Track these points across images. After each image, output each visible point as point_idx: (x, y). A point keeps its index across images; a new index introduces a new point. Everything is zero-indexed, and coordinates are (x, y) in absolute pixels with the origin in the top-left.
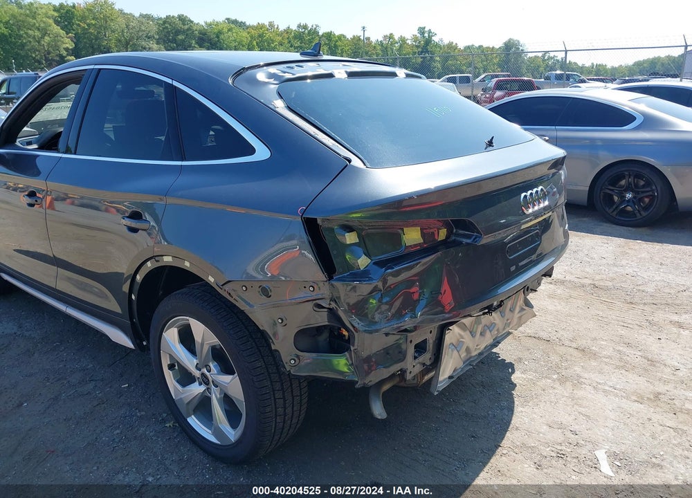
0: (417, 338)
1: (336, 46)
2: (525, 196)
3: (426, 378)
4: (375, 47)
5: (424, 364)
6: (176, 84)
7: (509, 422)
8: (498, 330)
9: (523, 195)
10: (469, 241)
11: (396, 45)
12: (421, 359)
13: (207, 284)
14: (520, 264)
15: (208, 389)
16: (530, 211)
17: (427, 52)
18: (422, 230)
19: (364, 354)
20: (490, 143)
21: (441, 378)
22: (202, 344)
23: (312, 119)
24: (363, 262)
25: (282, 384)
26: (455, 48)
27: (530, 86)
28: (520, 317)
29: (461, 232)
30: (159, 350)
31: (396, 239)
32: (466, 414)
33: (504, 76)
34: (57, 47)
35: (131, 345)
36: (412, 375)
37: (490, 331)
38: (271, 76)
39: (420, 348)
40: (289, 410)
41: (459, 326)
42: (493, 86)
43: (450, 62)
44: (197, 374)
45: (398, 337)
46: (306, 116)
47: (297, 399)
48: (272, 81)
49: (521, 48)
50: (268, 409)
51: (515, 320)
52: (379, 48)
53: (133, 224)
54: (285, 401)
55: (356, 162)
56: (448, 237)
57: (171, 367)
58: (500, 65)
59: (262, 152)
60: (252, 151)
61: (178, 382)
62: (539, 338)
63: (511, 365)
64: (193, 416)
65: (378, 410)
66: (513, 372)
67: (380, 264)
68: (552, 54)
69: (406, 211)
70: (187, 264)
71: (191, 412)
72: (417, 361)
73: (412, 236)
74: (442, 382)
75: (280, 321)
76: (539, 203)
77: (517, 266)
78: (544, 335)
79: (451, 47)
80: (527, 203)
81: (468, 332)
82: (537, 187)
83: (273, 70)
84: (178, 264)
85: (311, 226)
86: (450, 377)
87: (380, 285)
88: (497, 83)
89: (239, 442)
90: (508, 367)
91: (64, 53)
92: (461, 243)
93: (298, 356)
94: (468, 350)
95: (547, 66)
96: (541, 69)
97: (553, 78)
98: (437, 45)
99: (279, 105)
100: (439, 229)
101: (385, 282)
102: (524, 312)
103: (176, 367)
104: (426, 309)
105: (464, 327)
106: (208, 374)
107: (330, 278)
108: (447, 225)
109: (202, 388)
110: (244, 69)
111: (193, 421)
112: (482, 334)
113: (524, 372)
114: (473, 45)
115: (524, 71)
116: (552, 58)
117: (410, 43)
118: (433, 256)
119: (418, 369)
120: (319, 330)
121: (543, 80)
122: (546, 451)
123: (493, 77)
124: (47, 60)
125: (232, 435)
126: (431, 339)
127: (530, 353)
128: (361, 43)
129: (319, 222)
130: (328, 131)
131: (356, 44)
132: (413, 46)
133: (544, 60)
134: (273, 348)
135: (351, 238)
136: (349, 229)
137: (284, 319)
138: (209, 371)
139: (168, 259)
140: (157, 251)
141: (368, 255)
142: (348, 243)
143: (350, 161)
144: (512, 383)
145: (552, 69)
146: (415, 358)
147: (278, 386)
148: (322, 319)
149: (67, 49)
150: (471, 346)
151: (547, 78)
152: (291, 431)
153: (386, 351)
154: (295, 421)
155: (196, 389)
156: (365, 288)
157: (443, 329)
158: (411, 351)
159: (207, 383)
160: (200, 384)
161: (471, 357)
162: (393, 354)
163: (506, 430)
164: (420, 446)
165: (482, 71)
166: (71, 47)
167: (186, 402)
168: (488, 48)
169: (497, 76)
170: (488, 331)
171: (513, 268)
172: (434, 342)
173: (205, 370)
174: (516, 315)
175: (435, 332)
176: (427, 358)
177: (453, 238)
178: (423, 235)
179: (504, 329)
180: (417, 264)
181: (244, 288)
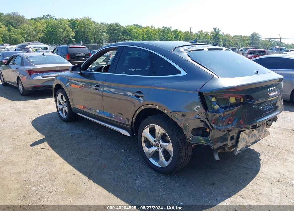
0: (231, 134)
1: (178, 36)
2: (269, 90)
3: (232, 150)
4: (194, 36)
5: (233, 144)
6: (153, 52)
7: (259, 170)
8: (256, 137)
9: (268, 89)
10: (251, 103)
11: (204, 35)
12: (232, 142)
13: (164, 113)
14: (267, 113)
15: (158, 148)
16: (271, 95)
17: (217, 38)
18: (236, 98)
19: (214, 137)
20: (257, 72)
21: (238, 150)
22: (159, 133)
23: (200, 63)
24: (217, 107)
25: (185, 146)
26: (229, 36)
27: (264, 53)
28: (264, 134)
29: (248, 100)
30: (142, 136)
31: (228, 100)
32: (244, 167)
33: (251, 48)
34: (69, 35)
35: (129, 135)
36: (229, 146)
37: (254, 137)
38: (185, 50)
39: (232, 138)
40: (186, 155)
41: (244, 132)
42: (247, 53)
43: (227, 42)
44: (154, 143)
45: (226, 133)
46: (198, 62)
47: (189, 152)
48: (185, 51)
49: (259, 36)
50: (181, 154)
51: (263, 135)
52: (196, 36)
53: (138, 95)
54: (186, 152)
55: (215, 76)
56: (244, 101)
57: (144, 142)
58: (249, 44)
59: (183, 73)
60: (180, 73)
61: (146, 147)
62: (270, 146)
63: (259, 153)
64: (151, 158)
65: (217, 157)
66: (260, 155)
67: (222, 108)
68: (273, 39)
69: (230, 91)
70: (157, 107)
71: (151, 157)
72: (231, 142)
73: (233, 100)
74: (238, 151)
75: (188, 125)
76: (274, 92)
77: (266, 113)
78: (272, 145)
79: (228, 36)
80: (270, 92)
81: (247, 135)
82: (273, 87)
83: (185, 48)
84: (154, 107)
85: (201, 95)
86: (240, 150)
87: (222, 115)
88: (249, 51)
89: (168, 166)
90: (258, 154)
91: (71, 38)
92: (248, 103)
93: (192, 137)
94: (247, 142)
95: (271, 44)
96: (268, 45)
97: (274, 50)
98: (221, 35)
99: (189, 59)
100: (241, 99)
101: (224, 113)
102: (266, 132)
103: (146, 142)
104: (237, 123)
105: (246, 133)
106: (159, 143)
107: (206, 111)
108: (243, 97)
109: (156, 148)
110: (176, 47)
111: (151, 160)
112: (252, 137)
113: (265, 156)
114: (237, 35)
115: (260, 46)
116: (273, 41)
117: (209, 34)
118: (240, 106)
119: (231, 145)
120: (200, 129)
121: (269, 50)
122: (274, 180)
123: (246, 49)
124: (65, 40)
125: (166, 163)
126: (236, 135)
127: (267, 150)
128: (189, 34)
129: (203, 94)
130: (205, 67)
131: (186, 35)
132: (211, 35)
133: (269, 42)
134: (184, 134)
135: (213, 99)
136: (213, 96)
137: (189, 125)
138: (159, 142)
139: (150, 106)
140: (147, 103)
141: (219, 105)
142: (212, 101)
143: (213, 76)
144: (260, 159)
145: (273, 45)
146: (230, 141)
147: (184, 147)
148: (202, 125)
149: (72, 36)
150: (248, 141)
151: (271, 49)
152: (186, 163)
153: (221, 137)
154: (187, 160)
155: (153, 149)
156: (218, 115)
157: (239, 133)
158: (229, 138)
159: (158, 146)
160: (155, 147)
161: (247, 145)
162: (224, 138)
163: (258, 172)
164: (228, 175)
165: (241, 46)
166: (74, 36)
167: (149, 153)
168: (244, 36)
169: (248, 49)
170: (253, 137)
171: (264, 114)
172: (236, 137)
173: (157, 142)
174: (263, 133)
175: (237, 133)
176: (234, 141)
177: (245, 102)
178: (236, 100)
179: (259, 138)
180: (234, 109)
181: (176, 114)
